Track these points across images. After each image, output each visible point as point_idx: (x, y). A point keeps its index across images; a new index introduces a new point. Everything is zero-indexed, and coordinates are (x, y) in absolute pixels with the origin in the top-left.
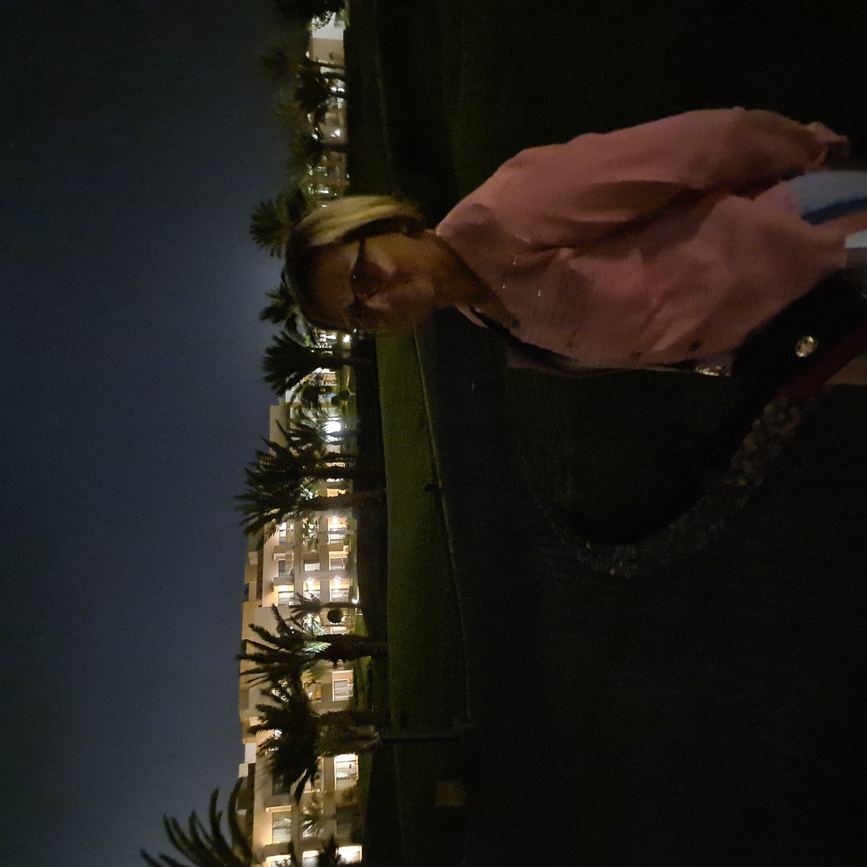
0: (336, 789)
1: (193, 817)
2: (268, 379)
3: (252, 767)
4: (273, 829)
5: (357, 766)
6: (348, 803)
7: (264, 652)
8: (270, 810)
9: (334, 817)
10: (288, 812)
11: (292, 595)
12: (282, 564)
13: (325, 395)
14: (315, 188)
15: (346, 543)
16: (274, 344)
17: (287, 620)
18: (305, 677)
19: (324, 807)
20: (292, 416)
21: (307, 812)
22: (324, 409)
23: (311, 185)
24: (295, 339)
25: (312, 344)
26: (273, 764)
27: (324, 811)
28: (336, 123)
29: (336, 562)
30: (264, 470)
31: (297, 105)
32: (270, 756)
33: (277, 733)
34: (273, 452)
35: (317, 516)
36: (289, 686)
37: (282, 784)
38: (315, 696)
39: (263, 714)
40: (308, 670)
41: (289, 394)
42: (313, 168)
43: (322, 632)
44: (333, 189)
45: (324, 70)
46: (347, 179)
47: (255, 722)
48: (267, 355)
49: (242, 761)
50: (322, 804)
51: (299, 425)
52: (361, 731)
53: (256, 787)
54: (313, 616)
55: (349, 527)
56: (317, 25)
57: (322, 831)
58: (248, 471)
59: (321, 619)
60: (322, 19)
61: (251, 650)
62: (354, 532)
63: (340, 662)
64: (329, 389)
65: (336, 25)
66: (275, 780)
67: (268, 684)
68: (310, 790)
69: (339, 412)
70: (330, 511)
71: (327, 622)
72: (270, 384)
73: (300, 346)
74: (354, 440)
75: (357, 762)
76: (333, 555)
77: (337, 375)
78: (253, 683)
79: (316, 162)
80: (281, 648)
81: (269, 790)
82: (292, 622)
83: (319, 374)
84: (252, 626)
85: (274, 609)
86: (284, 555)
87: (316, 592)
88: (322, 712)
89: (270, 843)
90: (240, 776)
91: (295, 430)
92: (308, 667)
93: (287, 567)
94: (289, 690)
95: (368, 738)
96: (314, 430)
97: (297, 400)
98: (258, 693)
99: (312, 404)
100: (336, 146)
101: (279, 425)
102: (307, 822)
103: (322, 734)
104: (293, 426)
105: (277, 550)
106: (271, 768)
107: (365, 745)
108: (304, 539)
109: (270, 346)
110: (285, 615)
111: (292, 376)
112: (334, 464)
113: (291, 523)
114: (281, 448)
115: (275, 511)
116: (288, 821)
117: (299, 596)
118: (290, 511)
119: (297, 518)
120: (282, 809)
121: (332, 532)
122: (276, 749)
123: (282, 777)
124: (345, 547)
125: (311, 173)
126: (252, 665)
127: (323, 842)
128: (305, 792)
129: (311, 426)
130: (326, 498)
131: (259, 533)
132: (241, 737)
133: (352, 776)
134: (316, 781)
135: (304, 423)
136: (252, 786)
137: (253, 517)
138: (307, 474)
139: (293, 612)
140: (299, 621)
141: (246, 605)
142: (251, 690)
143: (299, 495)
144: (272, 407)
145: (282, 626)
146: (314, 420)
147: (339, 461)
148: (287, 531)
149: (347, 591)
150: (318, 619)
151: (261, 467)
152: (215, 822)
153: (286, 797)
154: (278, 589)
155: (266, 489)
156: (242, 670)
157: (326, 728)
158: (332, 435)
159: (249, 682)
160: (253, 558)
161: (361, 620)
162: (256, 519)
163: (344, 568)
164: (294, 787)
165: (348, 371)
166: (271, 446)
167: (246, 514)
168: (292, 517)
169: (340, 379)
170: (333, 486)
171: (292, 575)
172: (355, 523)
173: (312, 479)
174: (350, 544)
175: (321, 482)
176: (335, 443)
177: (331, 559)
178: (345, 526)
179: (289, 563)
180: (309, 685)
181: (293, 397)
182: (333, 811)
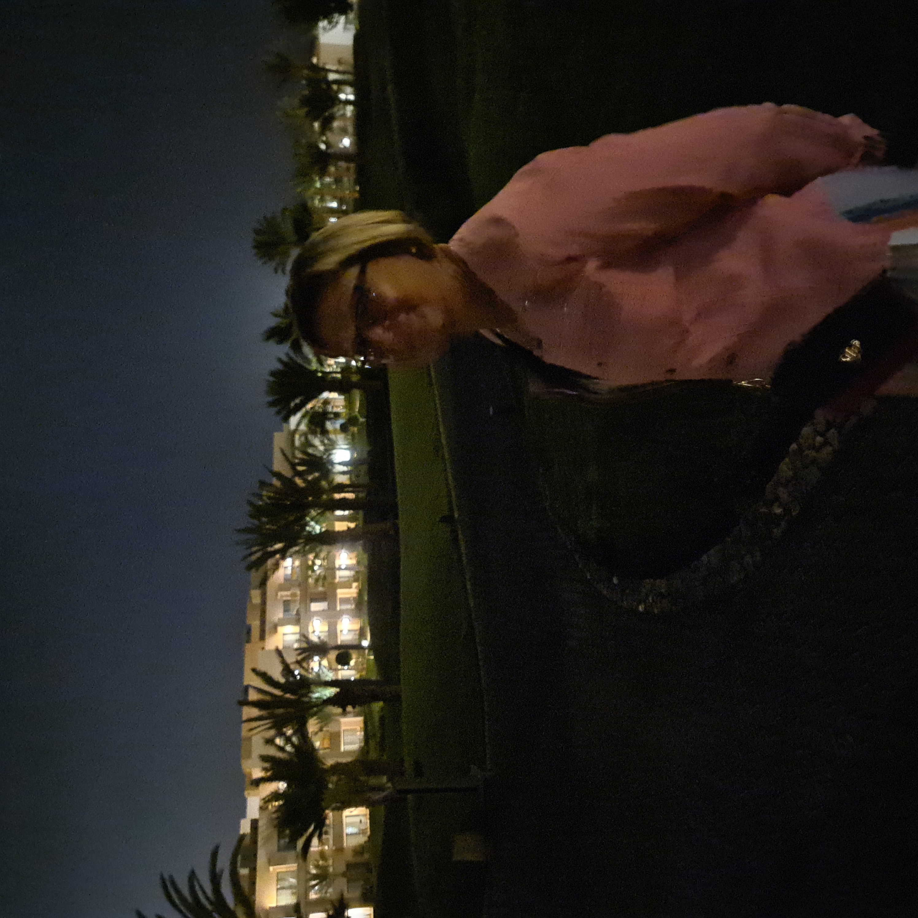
0: (345, 844)
1: (192, 876)
2: (272, 404)
3: (254, 824)
4: (278, 889)
5: (368, 821)
6: (359, 859)
7: (268, 698)
8: (274, 869)
9: (344, 875)
10: (294, 871)
11: (297, 637)
12: (287, 605)
13: (333, 421)
14: (322, 200)
15: (356, 580)
16: (279, 366)
17: (292, 663)
18: (312, 725)
19: (333, 865)
20: (297, 443)
21: (314, 871)
22: (332, 436)
23: (319, 197)
24: (300, 361)
25: (318, 365)
26: (278, 818)
27: (333, 869)
28: (344, 132)
29: (344, 601)
30: (268, 501)
31: (302, 112)
32: (274, 809)
33: (282, 786)
34: (276, 482)
35: (324, 551)
36: (294, 734)
37: (287, 840)
38: (323, 744)
39: (267, 765)
40: (315, 718)
41: (294, 420)
42: (321, 178)
43: (330, 676)
44: (341, 201)
45: (332, 77)
46: (355, 191)
47: (258, 774)
48: (271, 379)
49: (244, 815)
50: (330, 862)
51: (305, 453)
52: (373, 781)
53: (260, 843)
54: (320, 659)
55: (358, 563)
56: (324, 29)
57: (330, 890)
58: (250, 503)
59: (329, 663)
60: (330, 22)
61: (253, 696)
62: (365, 567)
63: (349, 708)
64: (337, 415)
65: (345, 29)
66: (280, 836)
67: (272, 732)
68: (317, 847)
69: (348, 439)
70: (339, 545)
71: (335, 665)
72: (274, 410)
73: (306, 368)
74: (364, 469)
75: (368, 816)
76: (341, 593)
77: (345, 400)
78: (255, 731)
79: (323, 173)
80: (286, 693)
81: (274, 845)
82: (298, 666)
83: (326, 399)
84: (254, 670)
85: (279, 652)
86: (288, 593)
87: (323, 634)
88: (330, 762)
89: (274, 905)
90: (242, 832)
91: (300, 459)
92: (315, 714)
93: (292, 606)
94: (294, 739)
95: (381, 788)
96: (321, 458)
97: (303, 427)
98: (262, 741)
99: (318, 430)
100: (344, 156)
101: (284, 454)
102: (314, 882)
103: (330, 786)
104: (299, 455)
105: (281, 588)
106: (276, 822)
107: (377, 796)
108: (310, 576)
109: (273, 369)
110: (291, 659)
111: (297, 401)
112: (342, 495)
113: (297, 558)
114: (286, 478)
115: (278, 546)
116: (293, 881)
117: (304, 637)
118: (296, 545)
119: (303, 554)
120: (286, 868)
121: (340, 569)
122: (281, 802)
123: (287, 832)
124: (355, 585)
125: (318, 185)
126: (255, 712)
127: (332, 902)
128: (312, 849)
129: (318, 454)
130: (334, 532)
131: (262, 569)
132: (243, 790)
133: (363, 832)
134: (324, 837)
135: (310, 451)
136: (254, 842)
137: (255, 552)
138: (313, 505)
139: (300, 654)
140: (305, 665)
141: (248, 646)
142: (254, 739)
143: (305, 529)
144: (276, 434)
145: (287, 670)
146: (322, 448)
147: (348, 492)
148: (293, 568)
149: (357, 632)
150: (325, 662)
151: (265, 498)
152: (215, 879)
153: (292, 854)
154: (282, 630)
155: (271, 522)
156: (244, 718)
157: (334, 778)
158: (340, 464)
159: (251, 730)
160: (255, 596)
161: (372, 663)
162: (258, 555)
163: (353, 606)
164: (300, 843)
165: (357, 396)
166: (274, 476)
167: (247, 549)
168: (297, 552)
169: (349, 403)
170: (342, 519)
171: (298, 614)
172: (365, 557)
173: (319, 511)
174: (360, 579)
175: (328, 514)
176: (344, 473)
177: (340, 599)
178: (354, 562)
179: (295, 601)
180: (316, 733)
181: (298, 424)
182: (342, 868)
